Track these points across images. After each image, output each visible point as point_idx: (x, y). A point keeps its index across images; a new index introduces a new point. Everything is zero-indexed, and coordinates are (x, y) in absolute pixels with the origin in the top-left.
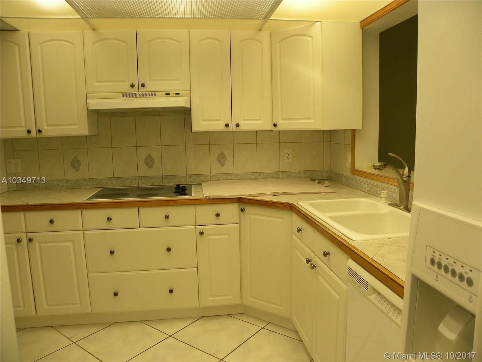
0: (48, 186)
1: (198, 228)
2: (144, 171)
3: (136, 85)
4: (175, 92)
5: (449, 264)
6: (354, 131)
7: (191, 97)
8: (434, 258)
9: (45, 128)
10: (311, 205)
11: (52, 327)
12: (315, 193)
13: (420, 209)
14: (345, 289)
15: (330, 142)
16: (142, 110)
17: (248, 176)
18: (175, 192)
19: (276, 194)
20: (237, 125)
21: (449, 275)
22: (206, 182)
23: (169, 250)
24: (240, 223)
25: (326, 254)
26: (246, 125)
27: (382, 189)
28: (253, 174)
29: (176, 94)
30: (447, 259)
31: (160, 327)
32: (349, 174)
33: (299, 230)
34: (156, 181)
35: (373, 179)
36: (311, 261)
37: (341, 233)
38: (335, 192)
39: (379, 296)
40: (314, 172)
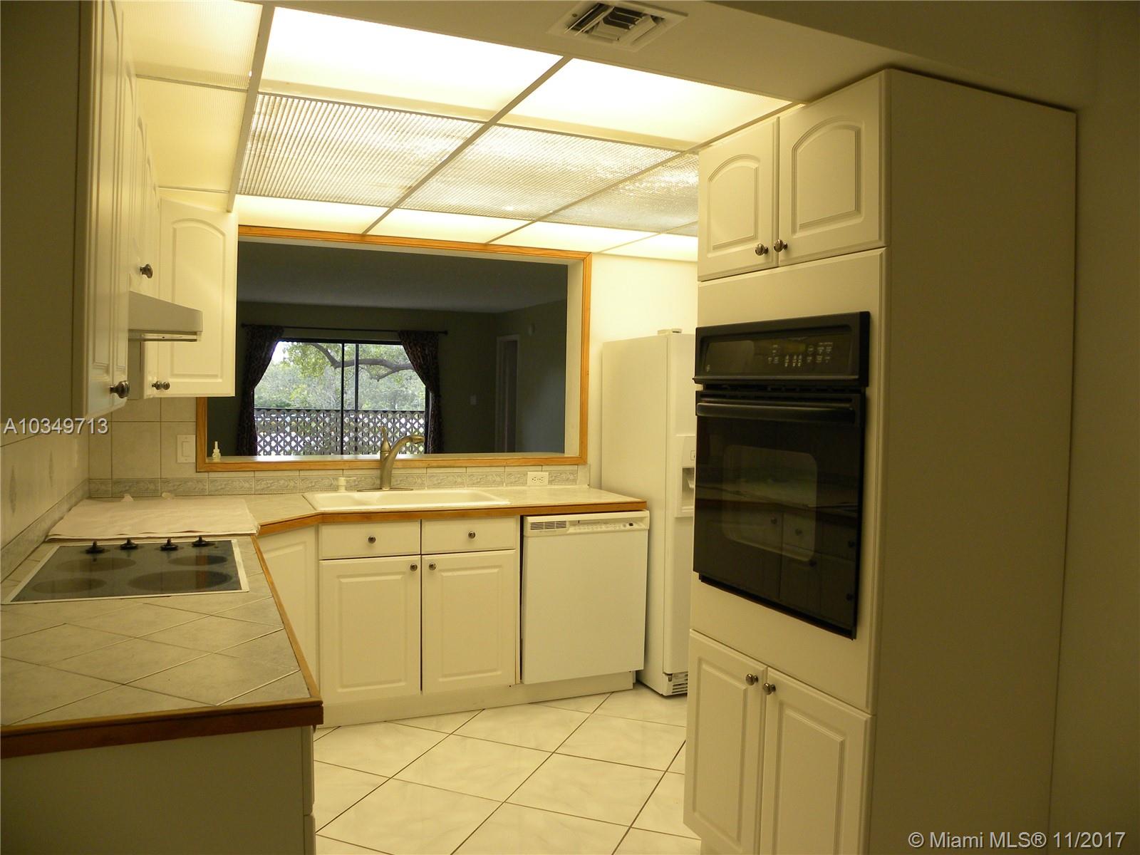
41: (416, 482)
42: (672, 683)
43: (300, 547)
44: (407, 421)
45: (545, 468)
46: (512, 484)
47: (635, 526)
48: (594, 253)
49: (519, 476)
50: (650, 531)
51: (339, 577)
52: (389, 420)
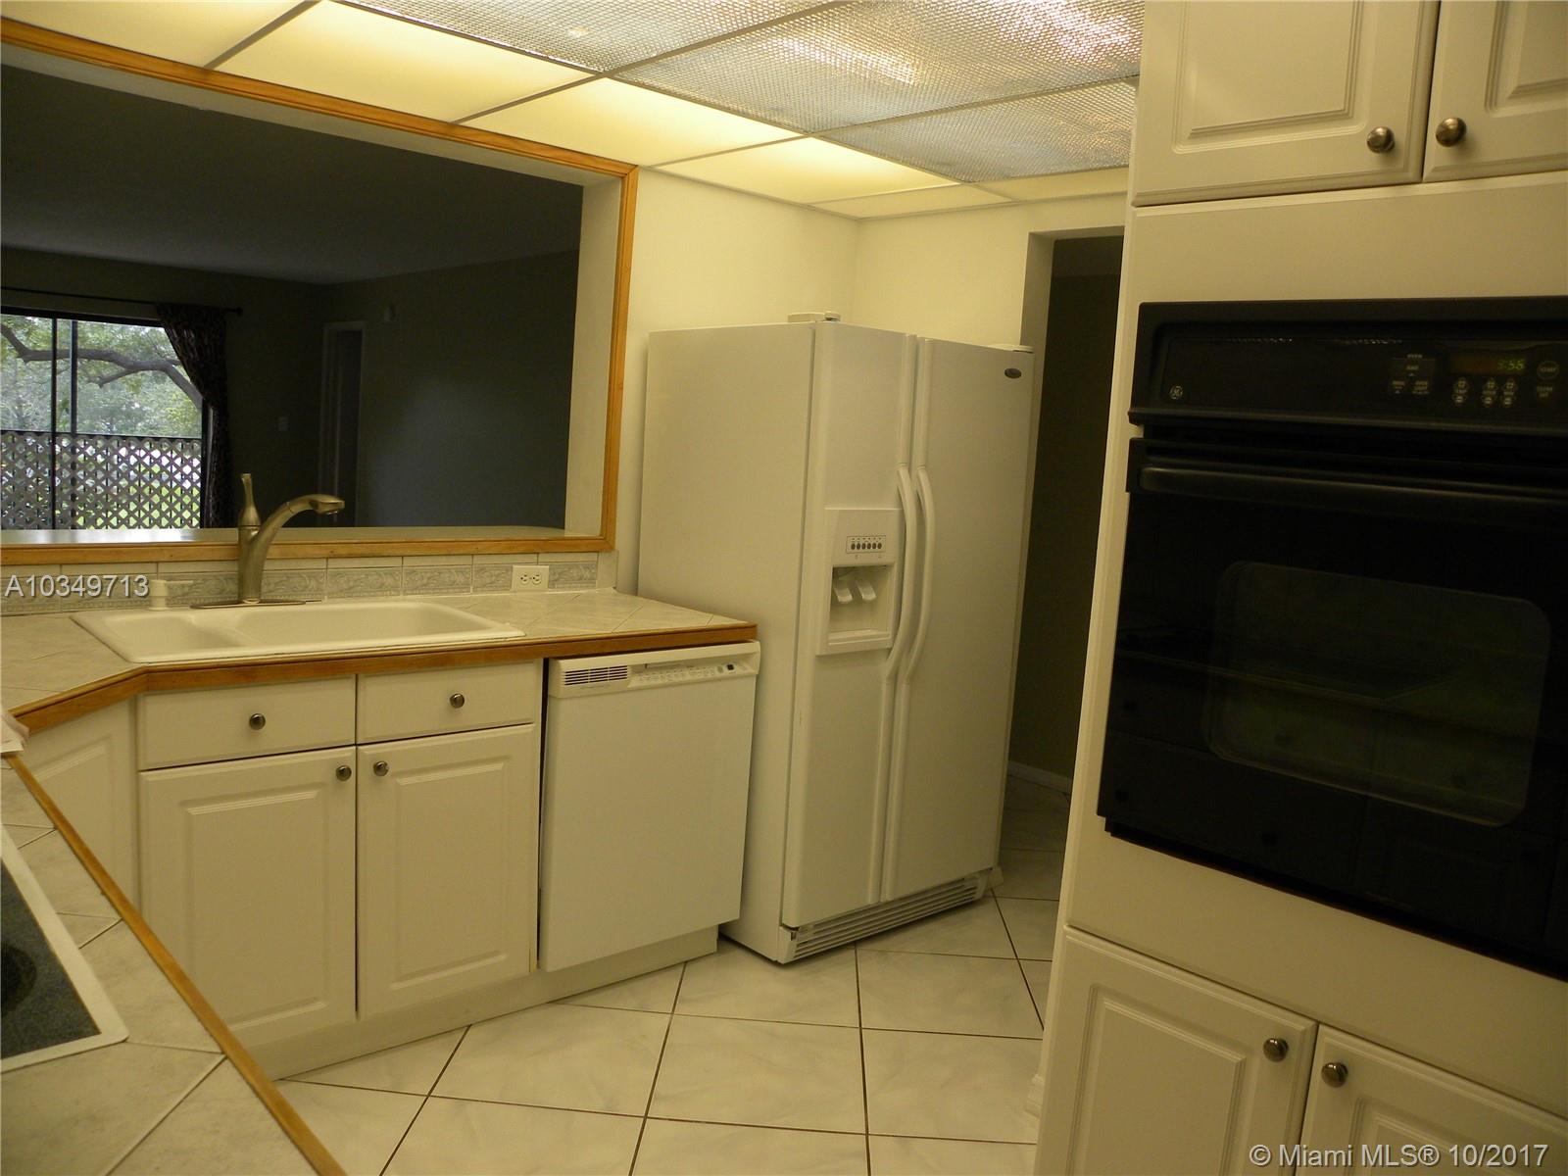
41: (306, 587)
42: (795, 942)
43: (100, 750)
44: (131, 453)
45: (543, 557)
46: (484, 587)
47: (737, 670)
48: (641, 167)
49: (497, 572)
50: (758, 677)
51: (185, 803)
52: (98, 451)
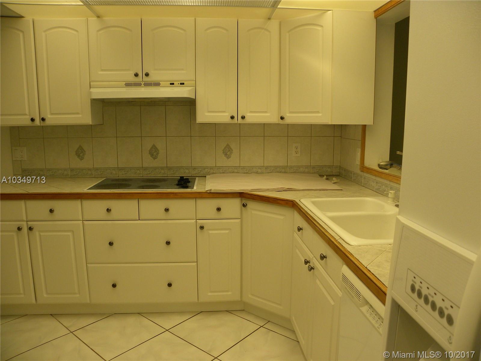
0: (53, 174)
1: (199, 222)
2: (149, 162)
3: (140, 74)
4: (179, 82)
5: (429, 294)
6: (364, 127)
7: (196, 87)
8: (415, 284)
9: (49, 116)
10: (314, 203)
11: (52, 316)
12: (320, 190)
13: (403, 226)
14: (340, 296)
15: (341, 136)
16: (146, 100)
17: (255, 170)
18: (178, 185)
19: (279, 190)
20: (243, 118)
21: (429, 308)
22: (211, 175)
23: (168, 243)
24: (241, 218)
25: (323, 257)
26: (252, 118)
27: (391, 188)
28: (260, 167)
29: (181, 84)
30: (428, 288)
31: (158, 320)
32: (358, 171)
33: (300, 229)
34: (161, 172)
35: (382, 178)
36: (309, 262)
37: (339, 236)
38: (342, 190)
39: (371, 308)
40: (322, 168)
